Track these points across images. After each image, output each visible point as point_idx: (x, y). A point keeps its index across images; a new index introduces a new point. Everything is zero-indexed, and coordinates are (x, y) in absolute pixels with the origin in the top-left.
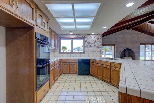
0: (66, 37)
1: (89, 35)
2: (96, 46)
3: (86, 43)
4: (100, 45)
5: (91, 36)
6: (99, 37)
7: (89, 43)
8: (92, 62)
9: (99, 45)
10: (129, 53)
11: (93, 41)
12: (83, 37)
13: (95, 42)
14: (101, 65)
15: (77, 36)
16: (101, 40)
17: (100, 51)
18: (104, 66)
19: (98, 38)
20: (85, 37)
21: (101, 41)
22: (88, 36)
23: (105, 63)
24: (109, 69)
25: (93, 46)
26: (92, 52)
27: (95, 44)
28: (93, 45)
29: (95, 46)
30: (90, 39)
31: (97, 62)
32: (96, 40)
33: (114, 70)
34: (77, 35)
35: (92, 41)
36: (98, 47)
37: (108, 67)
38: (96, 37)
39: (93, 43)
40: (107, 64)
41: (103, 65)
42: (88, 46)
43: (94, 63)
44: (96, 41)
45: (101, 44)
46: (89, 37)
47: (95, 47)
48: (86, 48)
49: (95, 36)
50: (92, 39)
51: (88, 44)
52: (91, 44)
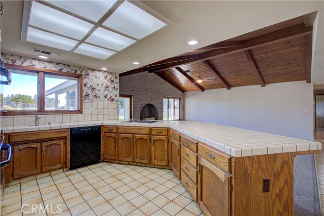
1: (93, 70)
2: (108, 97)
3: (85, 90)
4: (116, 96)
5: (98, 73)
6: (115, 78)
7: (93, 89)
8: (107, 131)
9: (115, 96)
10: (150, 112)
11: (102, 85)
12: (78, 72)
13: (106, 87)
14: (130, 136)
15: (59, 67)
16: (118, 85)
17: (116, 107)
18: (137, 135)
19: (113, 81)
20: (83, 73)
21: (118, 87)
22: (89, 72)
23: (140, 129)
24: (148, 139)
25: (102, 97)
26: (99, 110)
27: (106, 93)
28: (101, 93)
29: (106, 97)
30: (96, 81)
31: (120, 131)
32: (109, 84)
33: (157, 140)
34: (58, 64)
35: (100, 85)
36: (112, 100)
37: (145, 137)
38: (108, 78)
39: (102, 89)
41: (135, 135)
42: (91, 97)
43: (114, 134)
44: (108, 87)
45: (117, 93)
46: (92, 74)
47: (106, 100)
48: (86, 101)
49: (105, 74)
50: (98, 82)
51: (89, 92)
52: (97, 92)
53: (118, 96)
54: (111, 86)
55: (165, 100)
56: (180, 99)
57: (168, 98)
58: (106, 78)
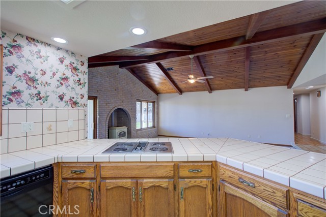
1: (30, 39)
2: (66, 98)
4: (83, 97)
5: (44, 50)
6: (80, 63)
7: (33, 80)
8: (70, 175)
9: (79, 97)
11: (54, 74)
13: (63, 79)
14: (128, 183)
16: (86, 76)
17: (82, 117)
18: (145, 180)
19: (76, 69)
20: (4, 42)
21: (86, 81)
22: (22, 42)
23: (152, 167)
25: (54, 99)
26: (46, 125)
27: (62, 90)
29: (61, 98)
30: (37, 63)
31: (105, 173)
32: (69, 73)
33: (189, 188)
35: (49, 74)
36: (75, 103)
37: (164, 183)
38: (67, 62)
39: (54, 82)
40: (162, 173)
41: (140, 181)
42: (25, 96)
43: (88, 182)
44: (65, 79)
45: (85, 91)
46: (28, 49)
47: (63, 103)
48: (12, 105)
49: (61, 54)
50: (45, 66)
51: (22, 86)
52: (40, 88)
53: (86, 96)
54: (72, 79)
55: (138, 104)
56: (154, 102)
57: (141, 101)
58: (62, 62)
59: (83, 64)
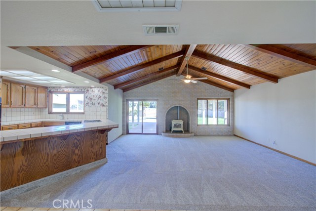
0: (59, 90)
1: (91, 88)
2: (100, 104)
3: (87, 100)
5: (94, 89)
7: (91, 99)
9: (105, 103)
11: (97, 96)
12: (83, 90)
15: (74, 89)
16: (108, 95)
19: (104, 93)
20: (85, 91)
22: (89, 89)
25: (96, 104)
26: (94, 112)
27: (99, 101)
28: (96, 102)
29: (99, 104)
30: (92, 94)
32: (101, 95)
34: (74, 87)
35: (95, 96)
36: (103, 105)
38: (100, 91)
39: (97, 99)
42: (89, 104)
44: (100, 97)
45: (107, 100)
47: (99, 106)
48: (87, 107)
49: (99, 89)
50: (94, 94)
51: (89, 101)
52: (93, 101)
53: (107, 102)
56: (228, 100)
57: (207, 99)
59: (106, 90)
